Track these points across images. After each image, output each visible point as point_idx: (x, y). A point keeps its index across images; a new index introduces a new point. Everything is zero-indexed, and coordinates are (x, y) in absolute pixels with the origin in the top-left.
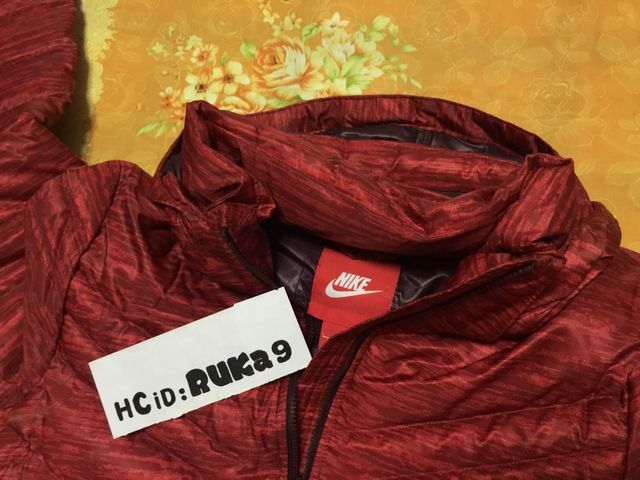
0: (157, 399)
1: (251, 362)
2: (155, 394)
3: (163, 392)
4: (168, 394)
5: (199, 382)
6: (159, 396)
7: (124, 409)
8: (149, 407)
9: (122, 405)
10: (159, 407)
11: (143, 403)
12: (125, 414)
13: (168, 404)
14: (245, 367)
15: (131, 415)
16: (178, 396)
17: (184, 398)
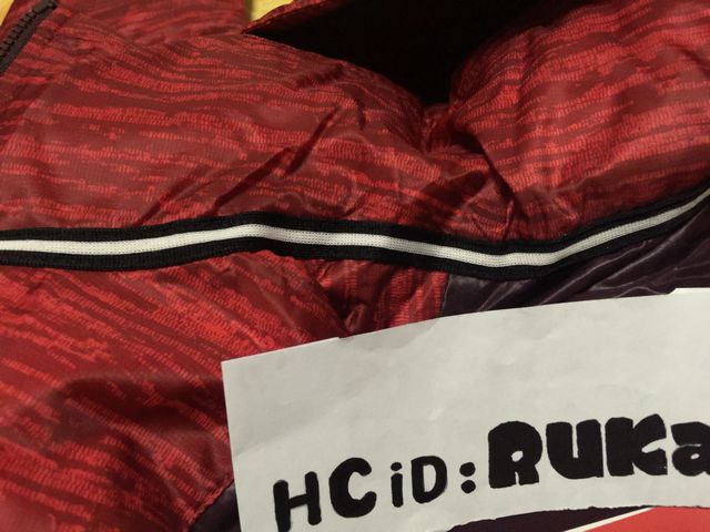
0: (397, 482)
1: (668, 445)
2: (396, 466)
3: (418, 465)
4: (429, 474)
5: (517, 456)
6: (406, 473)
7: (298, 501)
8: (369, 501)
9: (297, 488)
10: (398, 500)
11: (357, 487)
12: (299, 515)
13: (422, 496)
14: (647, 449)
15: (315, 518)
16: (455, 479)
17: (468, 487)
